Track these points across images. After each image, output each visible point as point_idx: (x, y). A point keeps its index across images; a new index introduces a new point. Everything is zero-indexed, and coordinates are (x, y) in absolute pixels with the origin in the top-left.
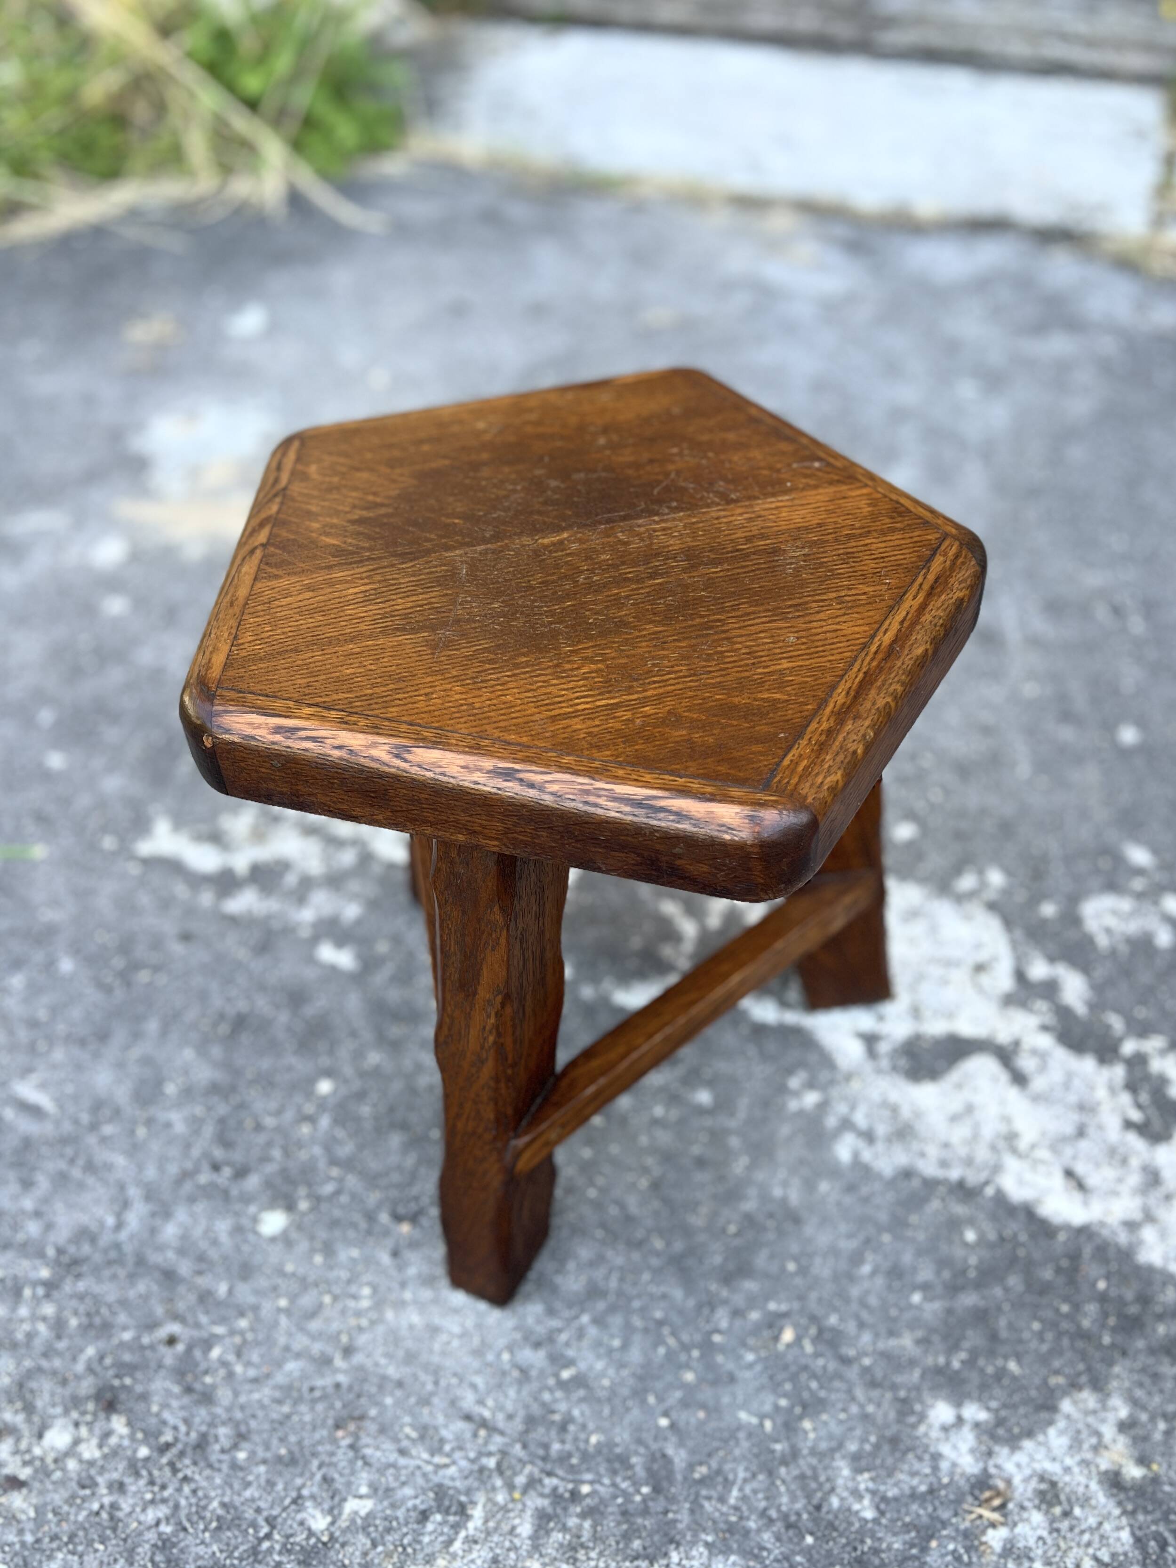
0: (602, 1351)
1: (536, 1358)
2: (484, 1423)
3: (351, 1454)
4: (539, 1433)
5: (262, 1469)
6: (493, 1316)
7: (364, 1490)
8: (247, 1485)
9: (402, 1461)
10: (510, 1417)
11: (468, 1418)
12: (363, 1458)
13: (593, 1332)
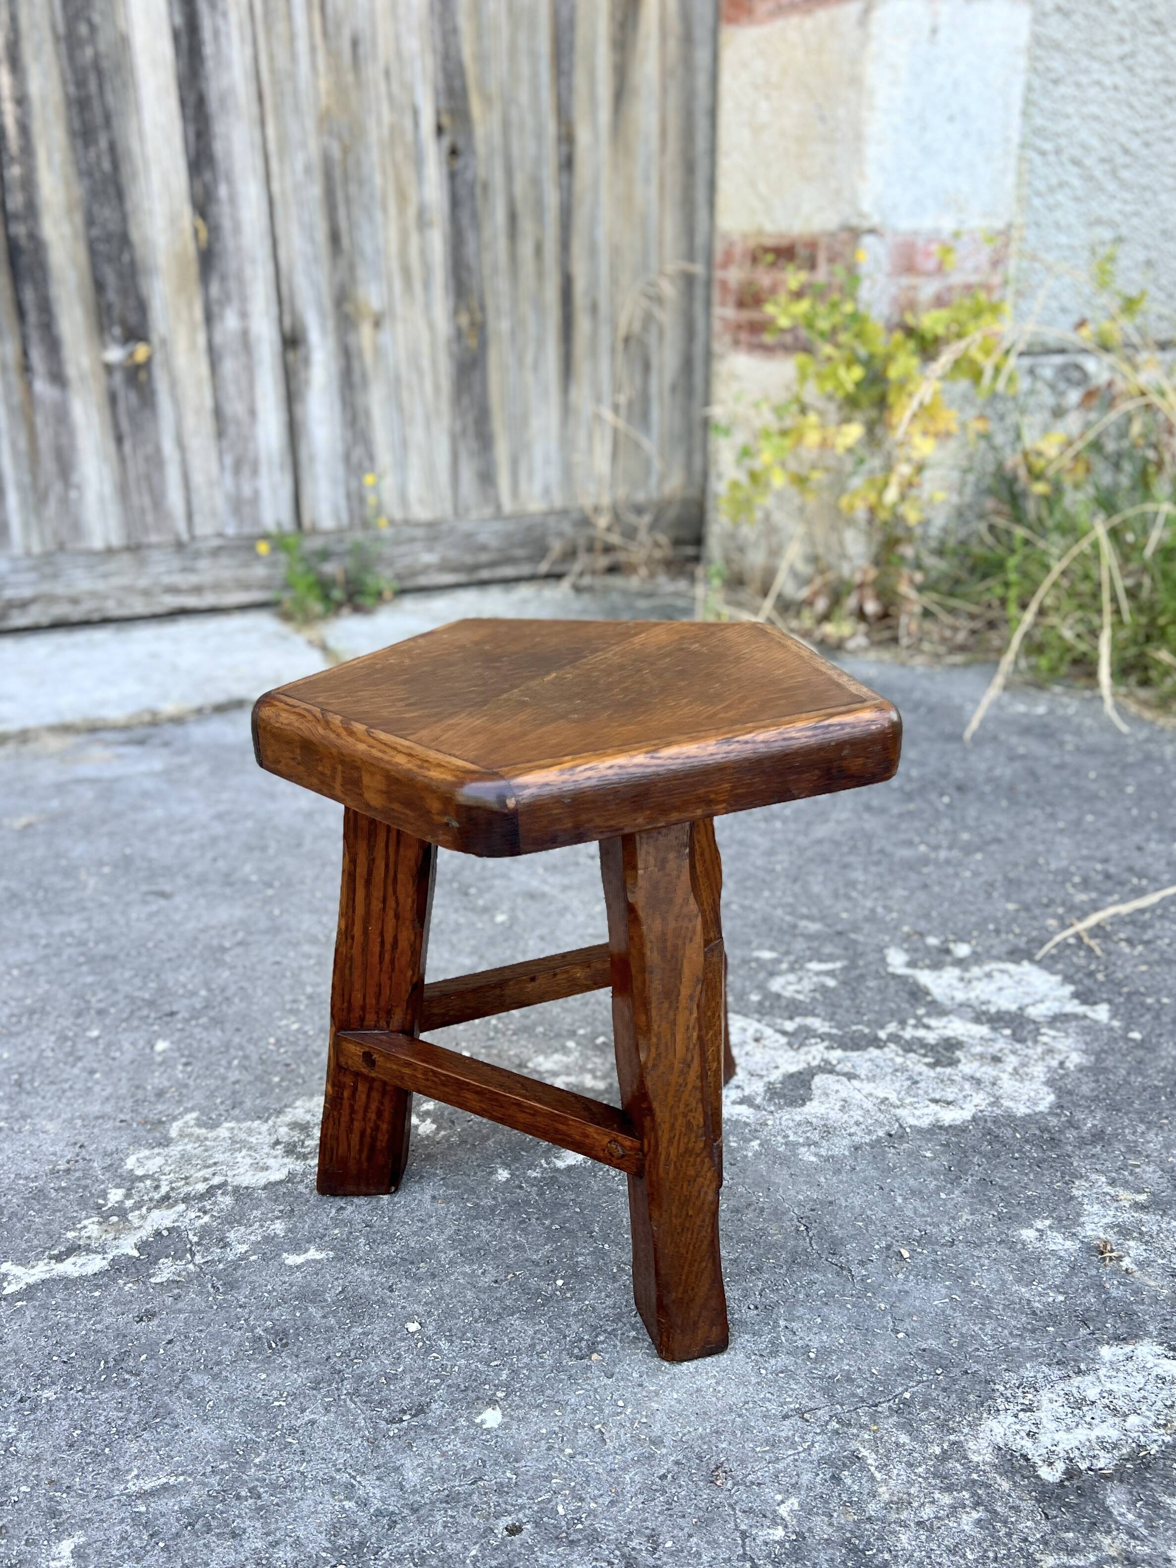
0: (815, 1330)
1: (783, 1360)
2: (800, 1413)
3: (742, 1488)
4: (840, 1393)
5: (694, 1540)
6: (723, 1359)
7: (779, 1497)
8: (698, 1555)
9: (781, 1466)
10: (812, 1397)
11: (786, 1417)
12: (753, 1483)
13: (795, 1325)
